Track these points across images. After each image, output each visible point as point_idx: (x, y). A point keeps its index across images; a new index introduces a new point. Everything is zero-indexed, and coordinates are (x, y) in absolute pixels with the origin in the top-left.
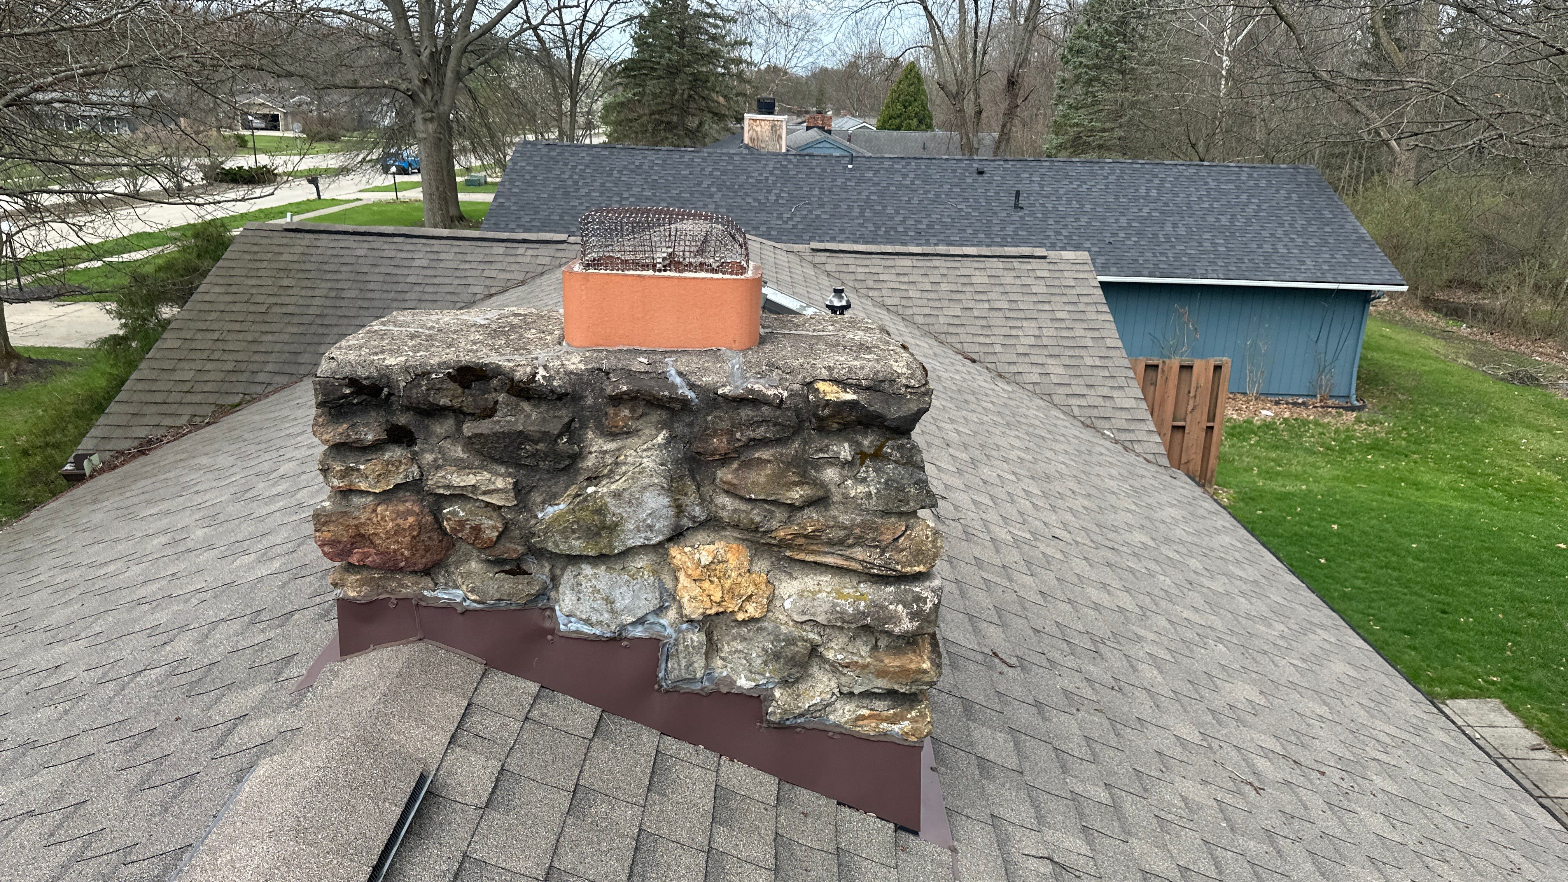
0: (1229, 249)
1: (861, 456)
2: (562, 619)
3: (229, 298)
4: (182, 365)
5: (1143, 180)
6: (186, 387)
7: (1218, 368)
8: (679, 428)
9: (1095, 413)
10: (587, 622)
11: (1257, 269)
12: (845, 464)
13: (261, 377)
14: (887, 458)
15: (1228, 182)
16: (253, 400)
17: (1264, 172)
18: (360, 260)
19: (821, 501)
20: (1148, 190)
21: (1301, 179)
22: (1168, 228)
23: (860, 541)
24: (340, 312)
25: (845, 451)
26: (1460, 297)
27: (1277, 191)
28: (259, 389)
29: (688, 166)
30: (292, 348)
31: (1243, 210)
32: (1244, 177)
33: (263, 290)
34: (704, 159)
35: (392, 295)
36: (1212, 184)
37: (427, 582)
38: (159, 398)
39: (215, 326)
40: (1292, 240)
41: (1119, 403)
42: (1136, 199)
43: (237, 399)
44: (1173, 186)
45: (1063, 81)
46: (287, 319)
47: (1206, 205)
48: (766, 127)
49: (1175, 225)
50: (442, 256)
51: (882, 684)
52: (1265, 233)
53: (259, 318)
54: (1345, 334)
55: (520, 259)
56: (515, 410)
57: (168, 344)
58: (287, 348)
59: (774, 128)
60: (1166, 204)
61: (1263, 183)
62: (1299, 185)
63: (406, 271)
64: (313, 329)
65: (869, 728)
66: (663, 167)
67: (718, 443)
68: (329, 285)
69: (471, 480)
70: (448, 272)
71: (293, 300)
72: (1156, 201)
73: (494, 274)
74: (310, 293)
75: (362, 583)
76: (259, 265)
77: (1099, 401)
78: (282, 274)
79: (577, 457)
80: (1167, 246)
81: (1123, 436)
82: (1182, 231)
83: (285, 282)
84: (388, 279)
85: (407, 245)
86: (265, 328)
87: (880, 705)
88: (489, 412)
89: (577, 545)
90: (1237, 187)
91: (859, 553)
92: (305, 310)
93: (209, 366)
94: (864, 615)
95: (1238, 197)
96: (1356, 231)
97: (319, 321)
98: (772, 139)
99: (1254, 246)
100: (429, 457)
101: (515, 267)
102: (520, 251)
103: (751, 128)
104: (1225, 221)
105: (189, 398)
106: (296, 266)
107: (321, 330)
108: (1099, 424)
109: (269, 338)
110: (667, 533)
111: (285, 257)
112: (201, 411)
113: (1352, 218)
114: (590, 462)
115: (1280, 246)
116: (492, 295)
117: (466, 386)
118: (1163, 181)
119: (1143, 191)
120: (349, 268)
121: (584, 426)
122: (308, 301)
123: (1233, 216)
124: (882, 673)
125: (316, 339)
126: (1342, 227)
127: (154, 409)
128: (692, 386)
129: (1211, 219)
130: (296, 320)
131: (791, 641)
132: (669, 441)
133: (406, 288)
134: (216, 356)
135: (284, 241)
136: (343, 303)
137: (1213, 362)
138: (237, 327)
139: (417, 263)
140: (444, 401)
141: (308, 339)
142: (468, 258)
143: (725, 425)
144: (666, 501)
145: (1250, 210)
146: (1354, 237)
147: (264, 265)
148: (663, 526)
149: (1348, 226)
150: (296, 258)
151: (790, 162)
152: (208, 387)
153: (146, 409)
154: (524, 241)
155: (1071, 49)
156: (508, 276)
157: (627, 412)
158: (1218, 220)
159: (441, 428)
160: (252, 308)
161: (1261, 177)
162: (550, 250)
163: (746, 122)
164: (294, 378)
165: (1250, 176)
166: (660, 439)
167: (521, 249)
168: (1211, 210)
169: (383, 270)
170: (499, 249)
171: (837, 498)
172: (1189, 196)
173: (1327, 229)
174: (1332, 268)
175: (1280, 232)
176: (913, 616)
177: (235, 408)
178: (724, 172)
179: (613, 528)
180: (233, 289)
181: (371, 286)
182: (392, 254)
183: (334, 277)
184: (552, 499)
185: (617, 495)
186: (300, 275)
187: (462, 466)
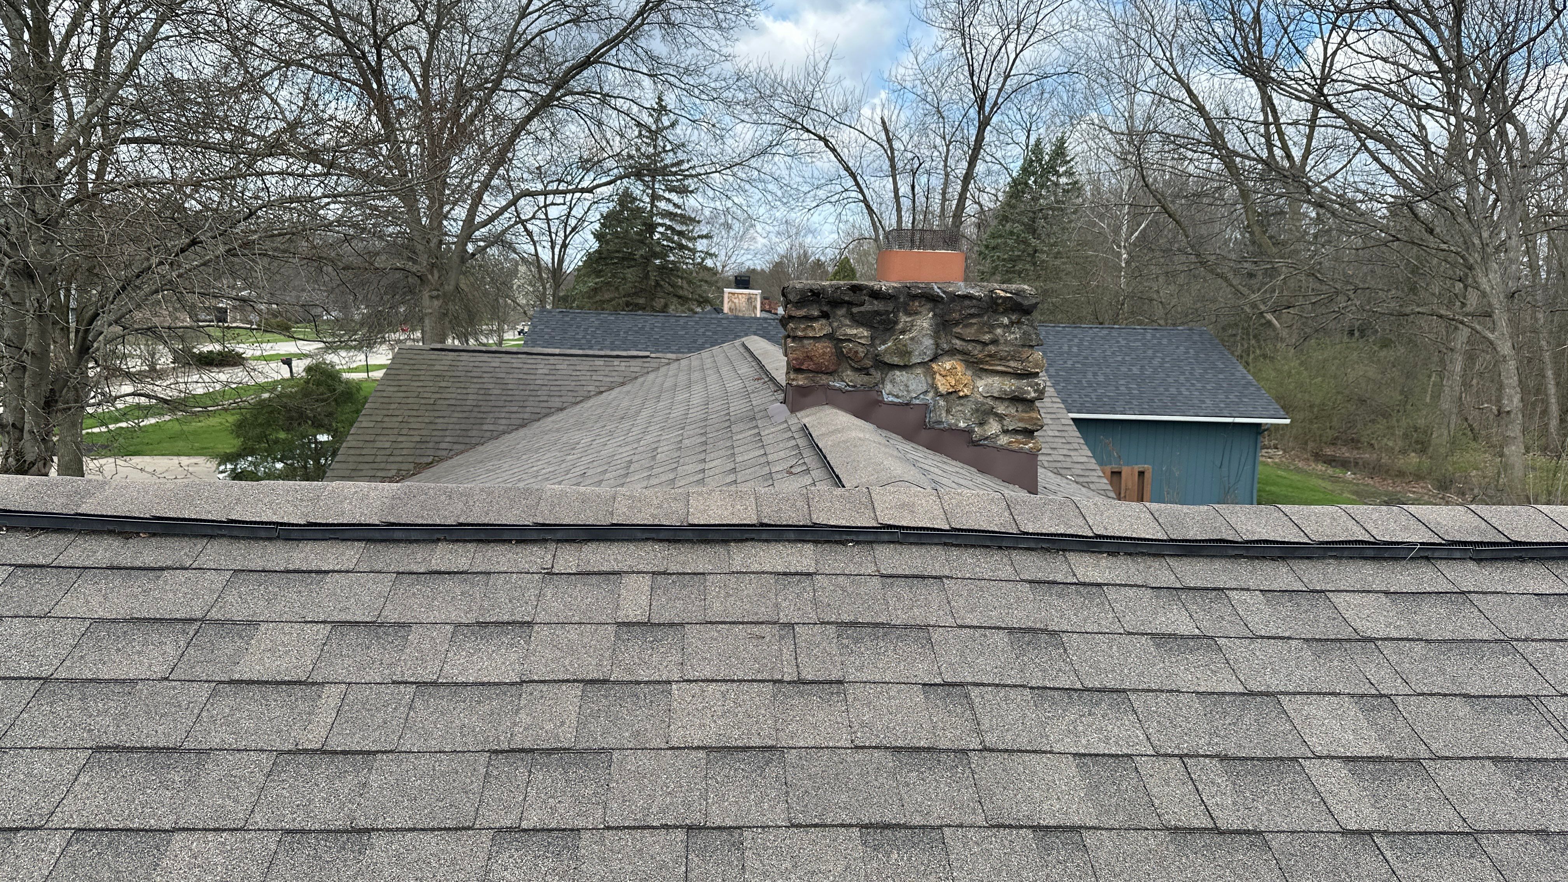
0: (1141, 392)
1: (1012, 323)
2: (885, 396)
3: (402, 394)
4: (381, 438)
5: (1065, 340)
6: (388, 452)
7: (1141, 474)
8: (937, 311)
9: (1059, 465)
10: (897, 397)
11: (1166, 407)
12: (1006, 326)
13: (443, 446)
14: (1023, 323)
15: (1136, 340)
16: (441, 460)
17: (1165, 333)
18: (497, 370)
19: (995, 342)
20: (1070, 347)
21: (1196, 338)
22: (1090, 376)
23: (1013, 358)
24: (490, 404)
25: (1006, 321)
26: (1345, 453)
27: (1177, 347)
28: (444, 453)
29: (684, 328)
30: (463, 427)
31: (1150, 362)
32: (1149, 336)
33: (427, 389)
34: (697, 323)
35: (527, 393)
36: (1123, 343)
37: (831, 378)
38: (370, 459)
39: (397, 413)
40: (1193, 385)
41: (1075, 459)
42: (1061, 354)
43: (430, 459)
44: (1091, 344)
45: (983, 273)
46: (453, 408)
47: (1119, 358)
48: (743, 299)
49: (1095, 374)
50: (558, 367)
51: (1021, 425)
52: (1170, 380)
53: (429, 407)
54: (1243, 460)
55: (616, 368)
56: (872, 304)
57: (364, 424)
58: (457, 427)
59: (750, 299)
60: (1086, 358)
61: (1165, 341)
62: (1195, 343)
63: (533, 377)
64: (474, 415)
65: (1015, 446)
66: (663, 328)
67: (955, 315)
68: (478, 386)
69: (855, 332)
70: (565, 378)
71: (453, 396)
72: (1077, 356)
73: (600, 378)
74: (465, 391)
75: (806, 378)
76: (418, 373)
77: (1061, 458)
78: (438, 379)
79: (896, 323)
80: (1090, 390)
81: (1081, 480)
82: (1101, 378)
83: (443, 384)
84: (521, 382)
85: (530, 360)
86: (437, 414)
87: (1019, 437)
88: (862, 304)
89: (896, 360)
90: (1144, 345)
91: (1012, 364)
92: (464, 403)
93: (400, 439)
94: (1014, 391)
95: (1145, 352)
96: (1244, 378)
97: (476, 409)
98: (748, 309)
99: (1161, 389)
100: (835, 324)
101: (614, 374)
102: (616, 363)
103: (730, 300)
104: (1136, 370)
105: (392, 459)
106: (449, 374)
107: (481, 415)
108: (1062, 472)
109: (441, 420)
110: (932, 356)
111: (436, 368)
112: (405, 466)
113: (1241, 368)
114: (900, 326)
115: (1183, 389)
116: (602, 392)
117: (854, 292)
118: (1081, 340)
119: (1065, 348)
120: (489, 375)
121: (898, 311)
122: (465, 397)
123: (1142, 367)
124: (1021, 420)
125: (478, 421)
126: (1233, 374)
127: (367, 466)
128: (944, 292)
129: (1124, 369)
130: (459, 409)
131: (983, 404)
132: (934, 315)
133: (536, 388)
134: (404, 432)
135: (433, 357)
136: (492, 398)
137: (1137, 468)
138: (414, 413)
139: (540, 371)
140: (847, 298)
141: (472, 421)
142: (578, 368)
143: (958, 308)
144: (931, 342)
145: (1156, 362)
146: (1243, 382)
147: (423, 372)
148: (930, 353)
149: (1238, 374)
150: (446, 368)
151: (770, 325)
152: (404, 452)
153: (360, 467)
154: (618, 357)
155: (987, 247)
156: (612, 379)
157: (917, 304)
158: (1130, 370)
159: (841, 312)
160: (423, 401)
161: (1163, 336)
162: (639, 362)
163: (726, 296)
164: (468, 446)
165: (1154, 336)
166: (931, 315)
167: (616, 362)
168: (1123, 362)
169: (515, 376)
170: (599, 362)
171: (1002, 341)
172: (1104, 351)
173: (1221, 376)
174: (1228, 405)
175: (1182, 379)
176: (1035, 391)
177: (429, 465)
178: (715, 333)
179: (910, 353)
180: (403, 389)
181: (510, 387)
182: (520, 366)
183: (480, 380)
184: (884, 342)
185: (912, 339)
186: (453, 380)
187: (851, 327)
